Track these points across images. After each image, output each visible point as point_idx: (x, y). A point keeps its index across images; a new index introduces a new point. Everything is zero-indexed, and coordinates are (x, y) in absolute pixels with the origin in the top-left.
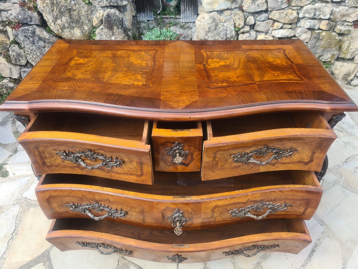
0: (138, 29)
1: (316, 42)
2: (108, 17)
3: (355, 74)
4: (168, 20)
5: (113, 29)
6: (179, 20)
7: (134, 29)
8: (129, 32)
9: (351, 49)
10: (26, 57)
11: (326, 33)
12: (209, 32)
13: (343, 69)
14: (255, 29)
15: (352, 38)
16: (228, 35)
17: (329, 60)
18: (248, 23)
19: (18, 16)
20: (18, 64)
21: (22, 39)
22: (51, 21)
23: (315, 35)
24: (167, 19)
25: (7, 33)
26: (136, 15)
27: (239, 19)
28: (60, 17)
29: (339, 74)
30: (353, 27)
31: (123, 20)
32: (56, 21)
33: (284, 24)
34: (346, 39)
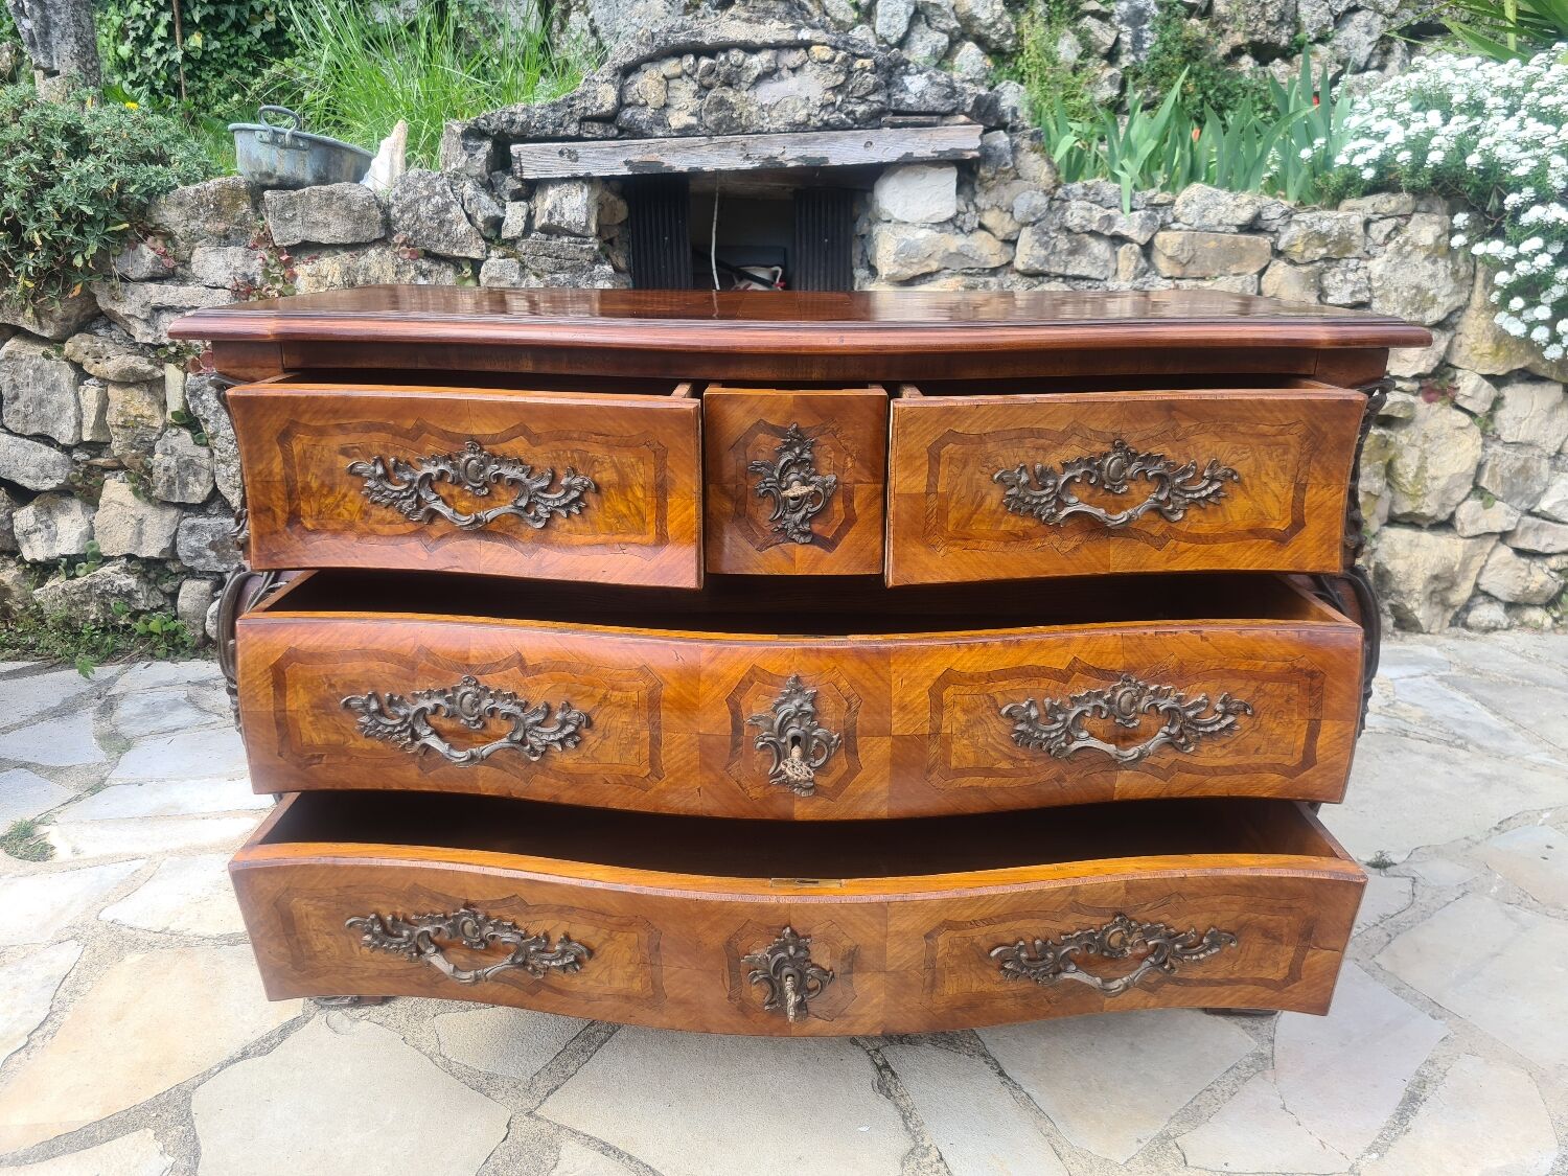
10: (213, 475)
15: (1425, 436)
20: (176, 501)
25: (163, 390)
29: (1409, 575)
30: (1420, 398)
34: (1405, 441)
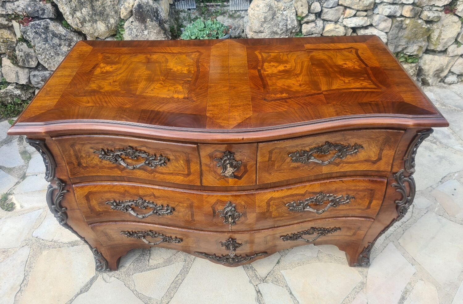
0: (177, 19)
1: (399, 31)
2: (139, 8)
3: (449, 70)
4: (214, 8)
5: (146, 22)
6: (228, 8)
7: (172, 20)
8: (165, 25)
9: (443, 39)
10: (37, 58)
11: (410, 20)
12: (265, 22)
13: (433, 63)
14: (322, 18)
15: (443, 25)
16: (288, 25)
17: (415, 53)
18: (314, 10)
19: (27, 8)
20: (27, 66)
21: (31, 36)
22: (68, 13)
23: (397, 23)
24: (212, 7)
25: (13, 28)
26: (173, 3)
27: (302, 6)
28: (80, 9)
29: (429, 70)
30: (443, 13)
31: (158, 11)
32: (75, 13)
33: (358, 11)
34: (435, 28)
